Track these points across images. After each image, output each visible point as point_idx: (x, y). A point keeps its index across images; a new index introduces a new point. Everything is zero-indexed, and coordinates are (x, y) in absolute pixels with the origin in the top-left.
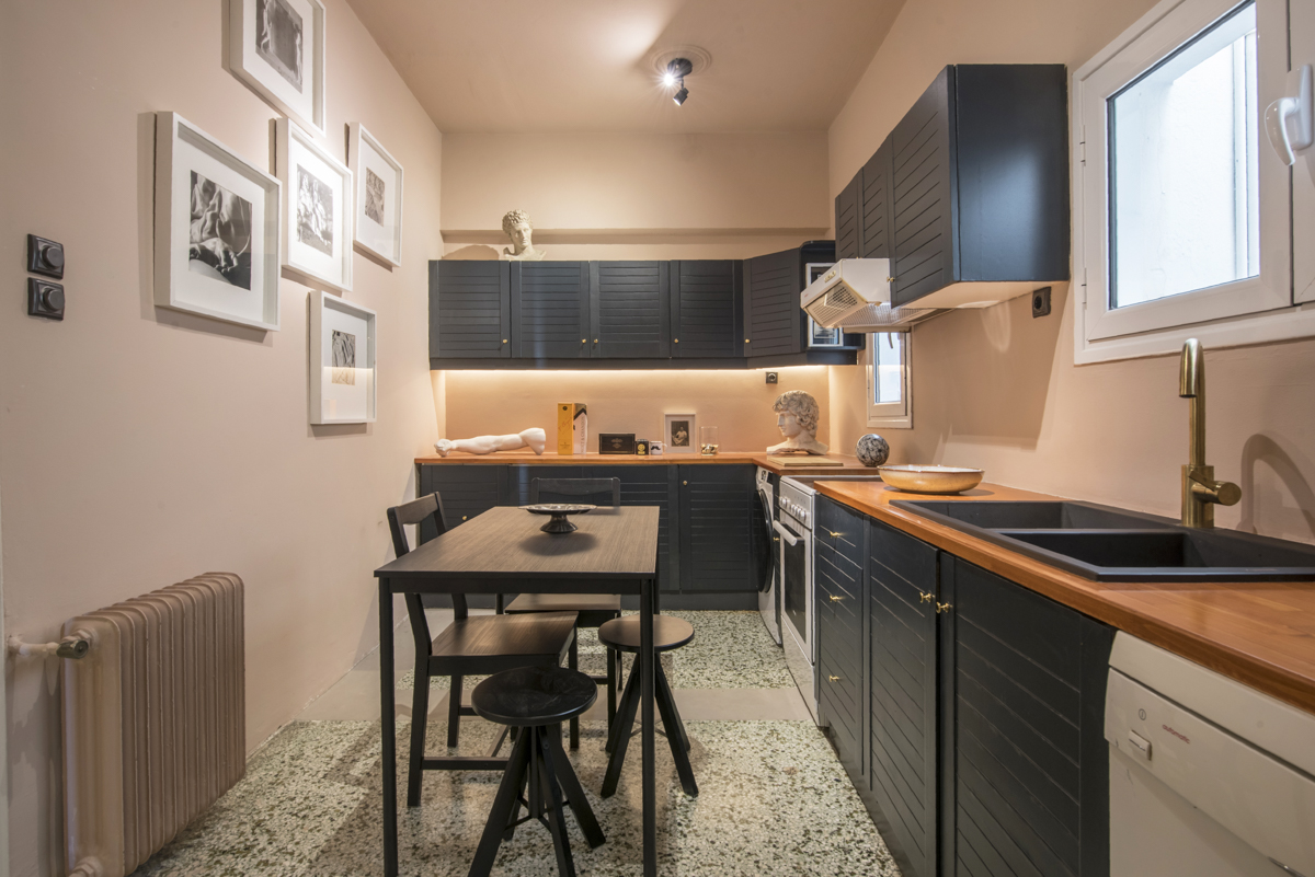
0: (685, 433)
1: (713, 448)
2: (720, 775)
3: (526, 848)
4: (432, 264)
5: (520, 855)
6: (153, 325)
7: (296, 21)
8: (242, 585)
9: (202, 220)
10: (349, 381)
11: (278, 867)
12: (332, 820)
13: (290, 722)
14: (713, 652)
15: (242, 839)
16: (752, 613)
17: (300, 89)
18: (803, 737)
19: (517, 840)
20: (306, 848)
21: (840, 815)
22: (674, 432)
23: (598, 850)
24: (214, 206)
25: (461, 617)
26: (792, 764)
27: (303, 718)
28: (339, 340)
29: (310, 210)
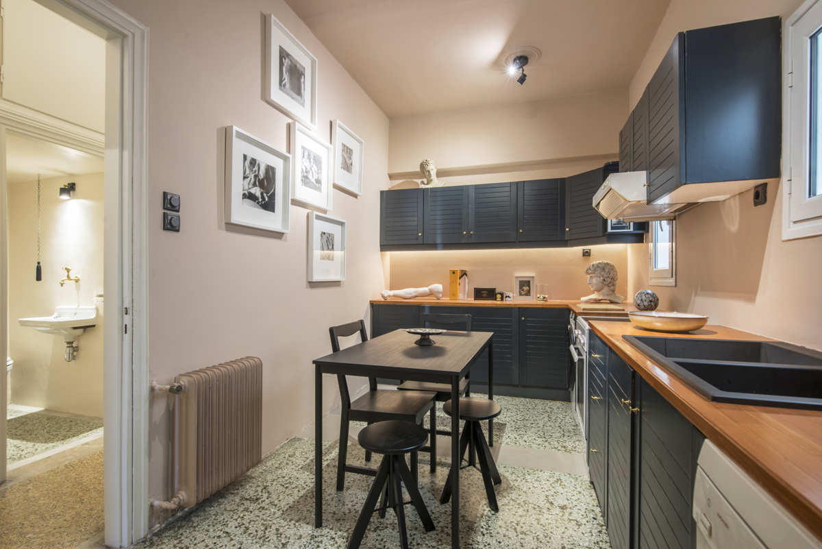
0: (527, 288)
1: (544, 298)
2: (516, 501)
3: (390, 524)
4: (382, 192)
5: (387, 527)
6: (224, 233)
7: (301, 70)
8: (262, 364)
9: (249, 179)
10: (329, 258)
11: (268, 511)
12: (299, 491)
13: (293, 437)
14: (533, 425)
15: (256, 494)
16: (565, 403)
17: (303, 105)
18: (578, 486)
19: (387, 519)
20: (283, 504)
21: (590, 541)
22: (521, 287)
23: (430, 533)
24: (255, 171)
25: (373, 389)
26: (566, 502)
27: (299, 436)
28: (324, 237)
29: (309, 169)
